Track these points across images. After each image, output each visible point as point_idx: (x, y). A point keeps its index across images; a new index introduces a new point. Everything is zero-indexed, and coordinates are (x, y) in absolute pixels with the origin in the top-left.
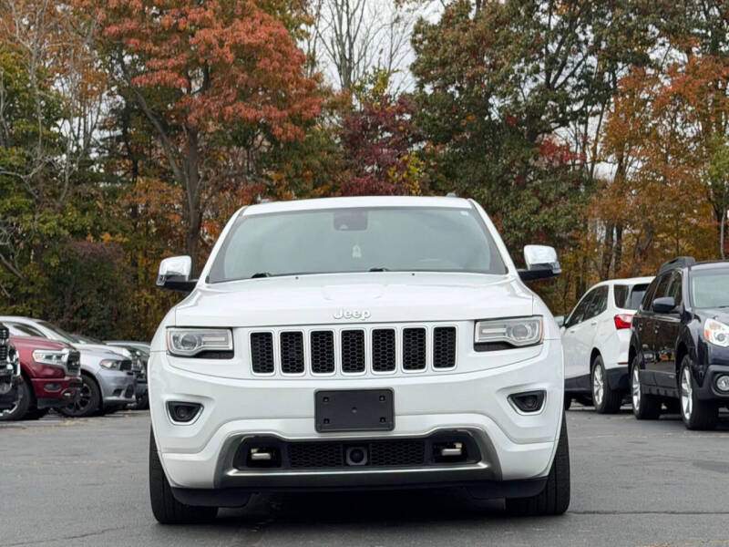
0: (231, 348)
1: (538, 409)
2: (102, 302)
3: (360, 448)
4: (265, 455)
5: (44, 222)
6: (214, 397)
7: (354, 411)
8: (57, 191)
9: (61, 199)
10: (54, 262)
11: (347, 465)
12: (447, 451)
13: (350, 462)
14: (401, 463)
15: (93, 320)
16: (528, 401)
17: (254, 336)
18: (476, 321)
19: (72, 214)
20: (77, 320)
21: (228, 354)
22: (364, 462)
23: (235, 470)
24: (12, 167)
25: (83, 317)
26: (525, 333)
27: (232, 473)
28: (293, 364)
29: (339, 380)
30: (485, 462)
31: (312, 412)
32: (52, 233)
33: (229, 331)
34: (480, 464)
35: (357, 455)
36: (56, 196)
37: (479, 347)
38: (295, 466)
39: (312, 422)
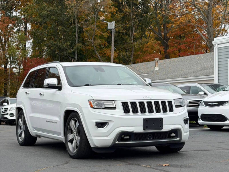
0: (115, 106)
3: (151, 135)
4: (128, 137)
6: (113, 121)
7: (154, 124)
11: (148, 139)
12: (172, 135)
14: (161, 138)
16: (186, 121)
17: (122, 103)
18: (174, 99)
21: (115, 108)
22: (151, 139)
23: (118, 142)
28: (135, 111)
29: (148, 115)
30: (179, 138)
31: (142, 124)
33: (113, 102)
34: (178, 138)
35: (150, 136)
37: (176, 106)
38: (135, 140)
39: (142, 127)
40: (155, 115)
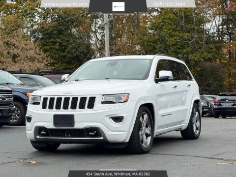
0: (39, 102)
1: (121, 122)
2: (215, 82)
3: (68, 131)
5: (196, 57)
7: (63, 121)
8: (201, 46)
9: (202, 49)
10: (199, 69)
12: (91, 133)
13: (66, 136)
15: (212, 88)
16: (118, 119)
17: (44, 98)
18: (104, 95)
19: (205, 54)
20: (207, 88)
22: (69, 136)
24: (185, 40)
25: (208, 87)
26: (121, 99)
27: (38, 137)
29: (62, 112)
31: (53, 121)
32: (198, 60)
33: (40, 97)
34: (101, 137)
35: (67, 133)
36: (201, 48)
37: (103, 103)
40: (69, 112)
